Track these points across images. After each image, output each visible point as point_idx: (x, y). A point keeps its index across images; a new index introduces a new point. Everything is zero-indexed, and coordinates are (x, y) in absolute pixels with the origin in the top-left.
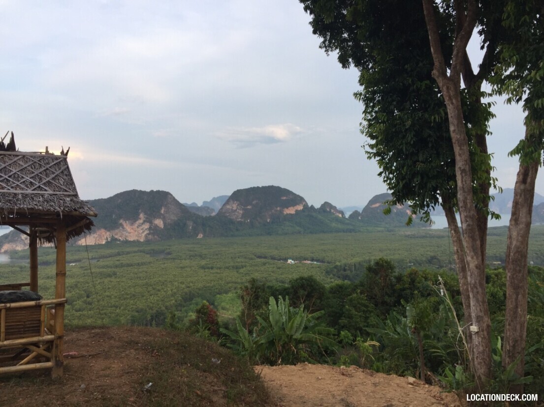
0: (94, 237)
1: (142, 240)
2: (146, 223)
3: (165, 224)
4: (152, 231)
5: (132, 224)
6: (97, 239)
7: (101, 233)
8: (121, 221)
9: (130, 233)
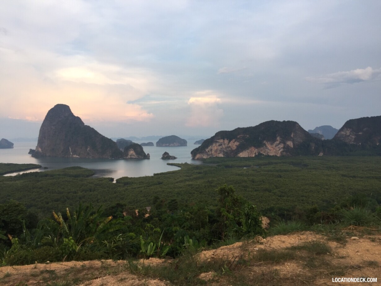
0: (248, 152)
1: (278, 155)
2: (281, 144)
3: (294, 144)
4: (285, 150)
5: (272, 144)
6: (250, 153)
7: (252, 150)
8: (265, 142)
9: (270, 150)
